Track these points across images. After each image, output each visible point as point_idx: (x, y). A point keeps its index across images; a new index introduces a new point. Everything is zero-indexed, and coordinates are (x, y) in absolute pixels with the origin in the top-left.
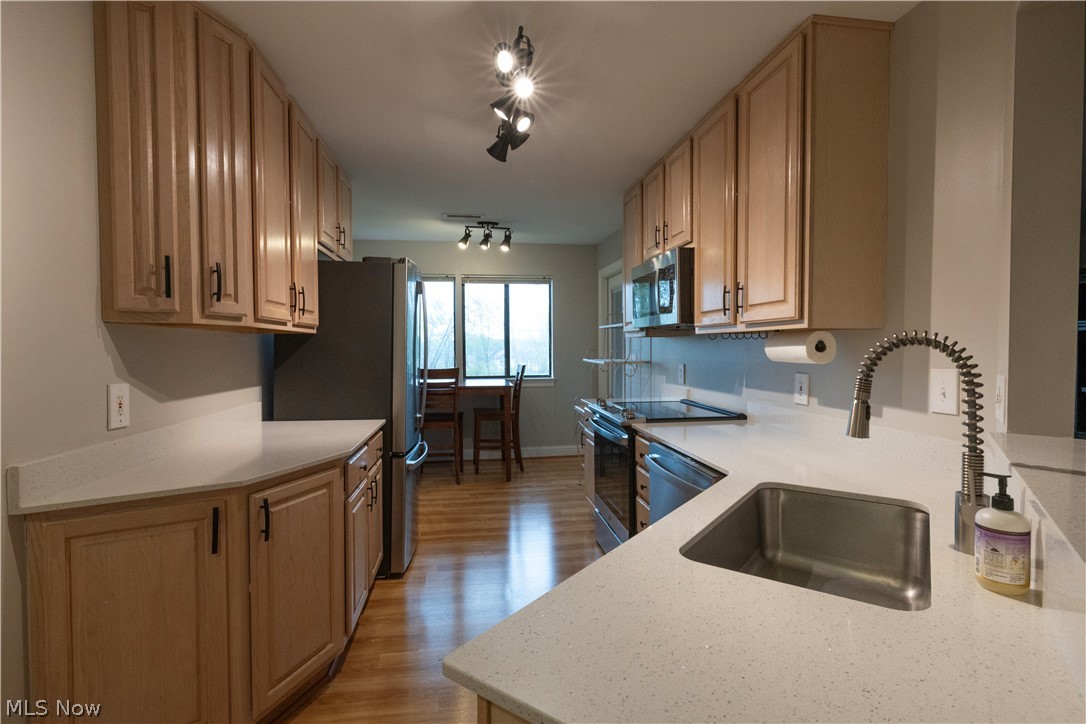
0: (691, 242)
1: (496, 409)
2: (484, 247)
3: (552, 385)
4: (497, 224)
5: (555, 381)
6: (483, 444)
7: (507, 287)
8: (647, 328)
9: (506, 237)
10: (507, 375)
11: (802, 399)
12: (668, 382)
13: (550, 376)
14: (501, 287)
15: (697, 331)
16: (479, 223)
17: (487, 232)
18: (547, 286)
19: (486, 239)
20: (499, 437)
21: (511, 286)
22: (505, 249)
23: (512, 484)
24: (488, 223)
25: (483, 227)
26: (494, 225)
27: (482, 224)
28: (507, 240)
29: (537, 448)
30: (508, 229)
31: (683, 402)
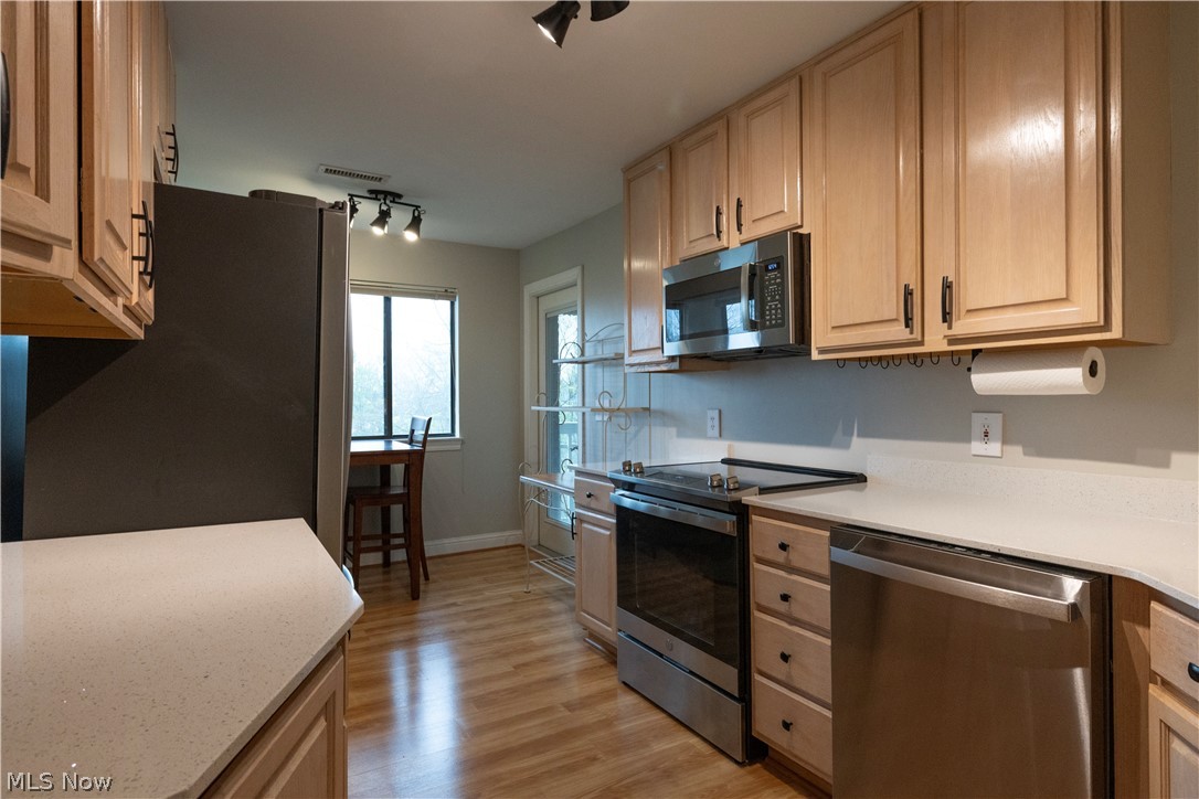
0: (801, 227)
1: (374, 488)
2: (377, 231)
3: (458, 447)
4: (400, 196)
5: (462, 441)
6: (364, 544)
7: (388, 301)
8: (681, 357)
9: (414, 217)
10: (388, 435)
11: (994, 448)
12: (680, 434)
13: (453, 433)
14: (380, 299)
15: (815, 356)
16: (371, 192)
17: (384, 208)
18: (448, 303)
19: (383, 218)
20: (379, 532)
21: (395, 300)
22: (411, 236)
23: (422, 604)
24: (386, 194)
25: (376, 199)
26: (395, 197)
27: (375, 195)
28: (415, 224)
29: (437, 542)
30: (417, 207)
31: (724, 461)
